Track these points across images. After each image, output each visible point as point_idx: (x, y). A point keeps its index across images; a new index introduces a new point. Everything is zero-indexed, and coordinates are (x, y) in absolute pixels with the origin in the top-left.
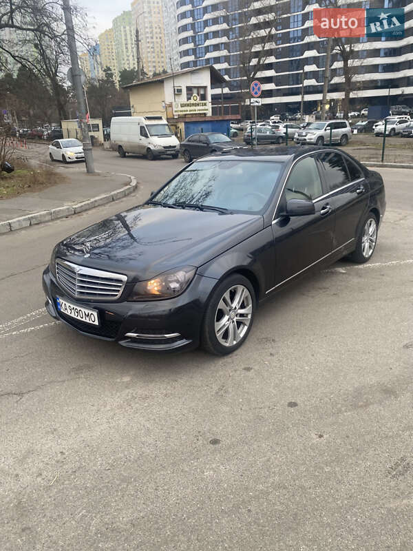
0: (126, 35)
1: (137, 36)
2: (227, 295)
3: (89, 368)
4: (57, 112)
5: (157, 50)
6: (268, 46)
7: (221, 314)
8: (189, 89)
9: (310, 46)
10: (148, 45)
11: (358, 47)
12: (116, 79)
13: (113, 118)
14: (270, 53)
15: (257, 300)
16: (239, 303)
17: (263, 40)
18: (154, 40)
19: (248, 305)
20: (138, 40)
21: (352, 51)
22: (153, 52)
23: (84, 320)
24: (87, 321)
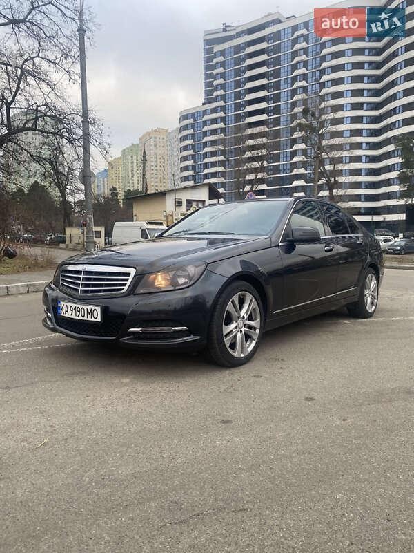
0: (132, 163)
1: (144, 156)
2: (236, 298)
3: (84, 373)
4: (62, 220)
5: (159, 176)
6: (260, 176)
7: (229, 320)
8: (189, 202)
9: (298, 177)
10: (152, 172)
11: (341, 180)
12: (121, 197)
13: (116, 223)
14: (262, 181)
15: (265, 316)
16: (247, 312)
17: (256, 171)
18: (158, 168)
19: (256, 319)
20: (144, 160)
21: (336, 182)
22: (157, 178)
23: (85, 318)
24: (89, 319)
